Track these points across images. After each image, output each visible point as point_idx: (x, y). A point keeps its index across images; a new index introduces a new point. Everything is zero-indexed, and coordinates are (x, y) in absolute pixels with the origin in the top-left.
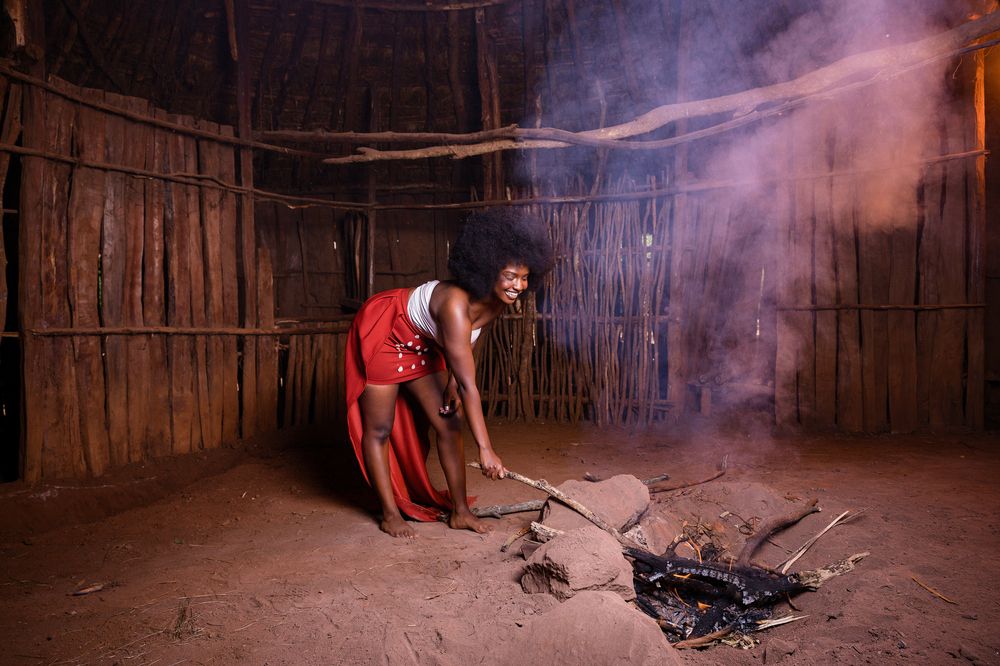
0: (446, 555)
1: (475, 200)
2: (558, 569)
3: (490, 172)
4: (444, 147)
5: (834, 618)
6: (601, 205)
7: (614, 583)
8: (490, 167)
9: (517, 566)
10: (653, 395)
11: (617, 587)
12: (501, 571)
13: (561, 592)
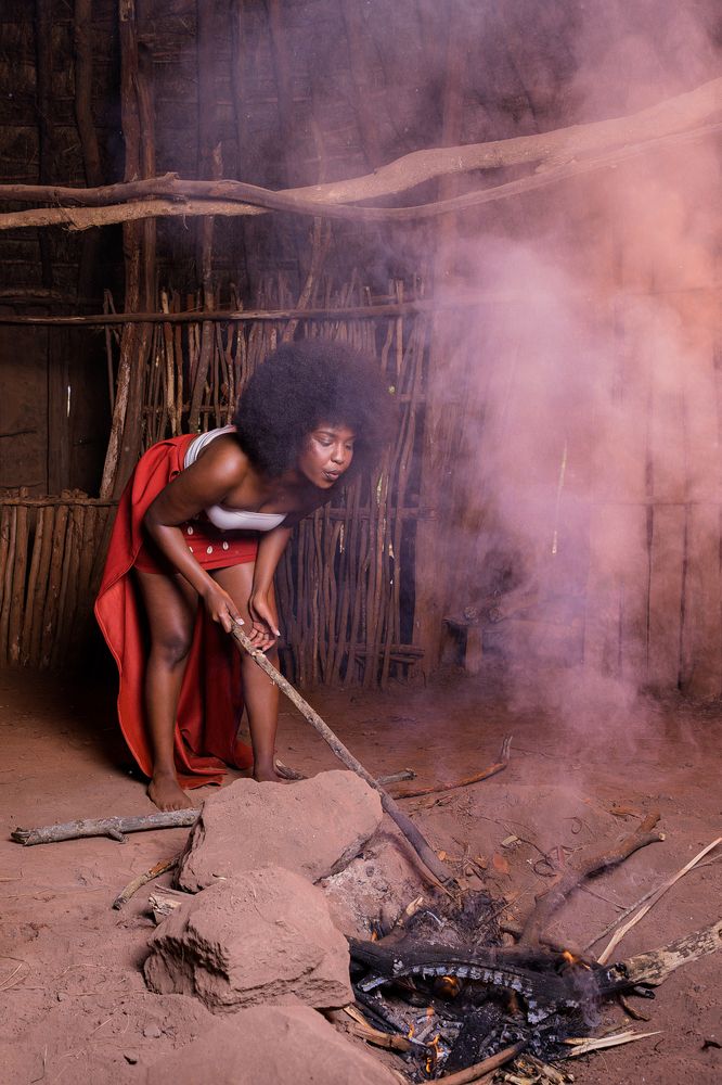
0: (14, 913)
1: (110, 312)
2: (208, 950)
3: (136, 266)
4: (54, 210)
5: (716, 1045)
6: (314, 325)
7: (314, 976)
8: (137, 258)
9: (141, 938)
10: (390, 638)
11: (320, 983)
12: (109, 946)
13: (215, 995)
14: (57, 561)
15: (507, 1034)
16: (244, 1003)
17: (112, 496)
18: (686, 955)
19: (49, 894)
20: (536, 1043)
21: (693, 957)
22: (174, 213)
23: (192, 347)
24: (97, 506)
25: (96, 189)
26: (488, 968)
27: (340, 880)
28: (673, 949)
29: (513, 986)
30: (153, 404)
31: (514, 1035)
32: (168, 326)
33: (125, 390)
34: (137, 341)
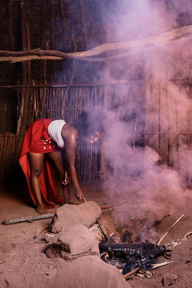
0: (7, 241)
1: (19, 85)
2: (65, 246)
3: (26, 73)
4: (6, 57)
5: (189, 262)
6: (73, 89)
7: (91, 251)
8: (26, 71)
9: (43, 245)
10: (95, 169)
11: (92, 253)
12: (35, 248)
13: (67, 257)
14: (5, 151)
15: (137, 264)
16: (74, 259)
17: (20, 134)
18: (179, 243)
19: (16, 236)
20: (144, 266)
21: (180, 243)
22: (40, 59)
23: (41, 94)
24: (16, 136)
25: (18, 52)
26: (131, 248)
27: (91, 229)
28: (175, 241)
29: (138, 252)
30: (30, 109)
31: (138, 264)
32: (34, 89)
33: (23, 106)
34: (26, 93)
